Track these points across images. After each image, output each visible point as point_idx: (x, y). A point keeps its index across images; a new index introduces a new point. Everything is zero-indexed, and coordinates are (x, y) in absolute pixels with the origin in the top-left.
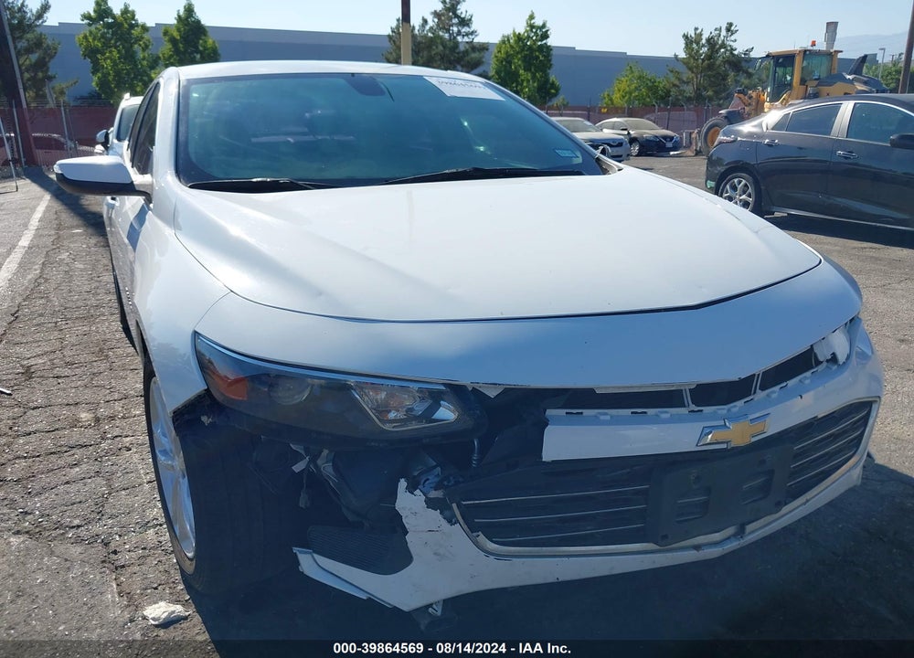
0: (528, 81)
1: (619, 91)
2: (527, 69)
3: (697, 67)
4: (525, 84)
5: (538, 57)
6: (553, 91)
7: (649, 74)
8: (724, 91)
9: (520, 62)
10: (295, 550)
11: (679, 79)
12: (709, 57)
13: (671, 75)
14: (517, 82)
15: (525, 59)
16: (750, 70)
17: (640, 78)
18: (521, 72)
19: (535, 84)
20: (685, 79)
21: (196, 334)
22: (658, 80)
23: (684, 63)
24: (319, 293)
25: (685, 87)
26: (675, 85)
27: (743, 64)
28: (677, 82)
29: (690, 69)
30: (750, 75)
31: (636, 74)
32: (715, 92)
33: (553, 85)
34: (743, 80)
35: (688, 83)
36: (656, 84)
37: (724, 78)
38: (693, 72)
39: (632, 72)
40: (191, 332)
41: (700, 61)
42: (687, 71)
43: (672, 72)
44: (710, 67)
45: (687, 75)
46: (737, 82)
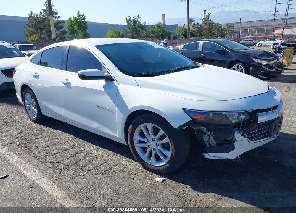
0: (80, 33)
1: (109, 35)
2: (80, 29)
3: (131, 28)
4: (79, 34)
5: (83, 25)
6: (88, 36)
7: (117, 30)
8: (140, 35)
9: (77, 27)
10: (203, 153)
11: (126, 32)
12: (134, 25)
13: (124, 30)
14: (76, 33)
15: (78, 26)
16: (146, 29)
17: (114, 31)
18: (78, 30)
19: (83, 34)
20: (128, 31)
21: (183, 108)
22: (120, 32)
23: (127, 27)
24: (209, 97)
25: (128, 34)
26: (125, 33)
27: (144, 27)
28: (126, 33)
29: (129, 28)
30: (146, 30)
31: (113, 30)
32: (138, 35)
33: (88, 34)
34: (144, 32)
35: (129, 33)
36: (120, 33)
37: (139, 31)
38: (130, 29)
39: (112, 29)
40: (181, 108)
41: (132, 26)
42: (128, 29)
43: (124, 29)
44: (135, 28)
45: (128, 30)
46: (143, 32)
